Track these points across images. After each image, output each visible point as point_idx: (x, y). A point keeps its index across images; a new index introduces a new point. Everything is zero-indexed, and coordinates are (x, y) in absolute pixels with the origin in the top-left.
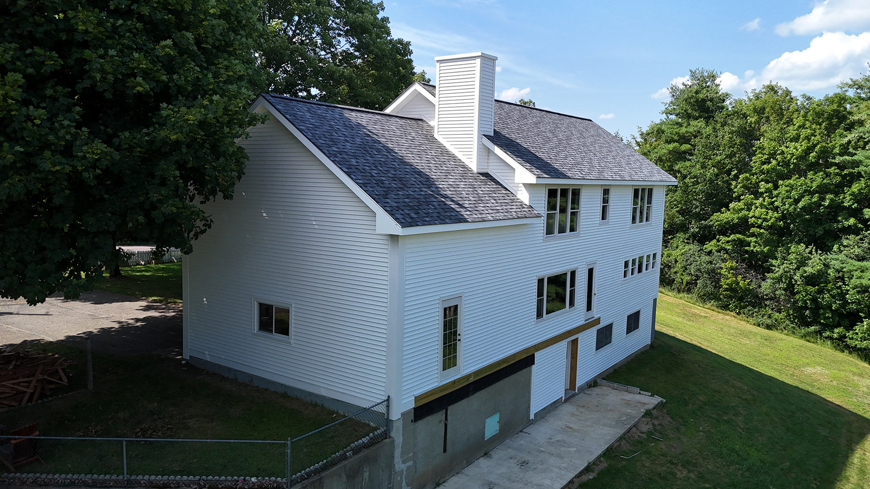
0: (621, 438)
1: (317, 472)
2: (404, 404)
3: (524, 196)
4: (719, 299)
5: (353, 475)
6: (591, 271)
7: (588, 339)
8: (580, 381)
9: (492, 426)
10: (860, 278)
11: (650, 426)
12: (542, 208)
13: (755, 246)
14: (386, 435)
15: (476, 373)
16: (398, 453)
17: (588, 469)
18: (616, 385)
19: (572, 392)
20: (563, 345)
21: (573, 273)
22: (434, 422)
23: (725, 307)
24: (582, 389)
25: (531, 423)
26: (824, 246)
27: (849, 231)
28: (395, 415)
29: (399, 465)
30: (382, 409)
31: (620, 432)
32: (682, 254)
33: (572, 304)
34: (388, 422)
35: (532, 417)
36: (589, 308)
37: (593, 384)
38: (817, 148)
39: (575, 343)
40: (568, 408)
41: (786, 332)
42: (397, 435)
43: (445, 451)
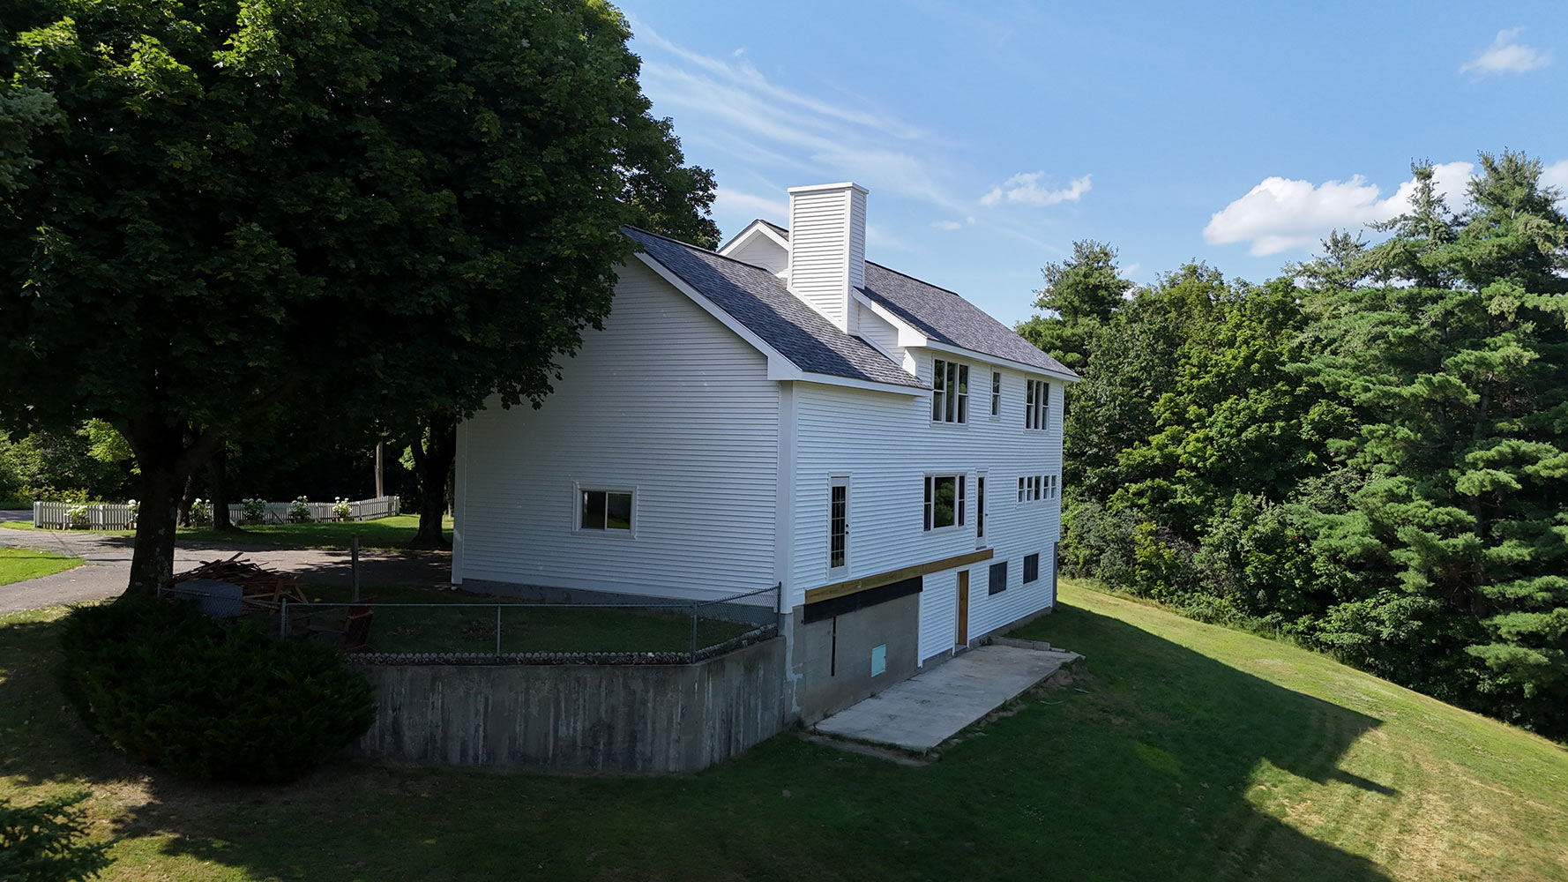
0: (1038, 686)
1: (718, 653)
2: (794, 600)
3: (910, 365)
4: (1133, 583)
5: (750, 669)
6: (981, 481)
7: (980, 575)
8: (973, 633)
9: (878, 661)
10: (1329, 536)
11: (1069, 681)
12: (929, 380)
13: (1183, 495)
14: (776, 633)
15: (865, 581)
16: (789, 657)
17: (1003, 708)
18: (1018, 641)
19: (963, 645)
20: (951, 576)
21: (962, 479)
22: (821, 629)
23: (1144, 593)
24: (974, 645)
25: (919, 671)
26: (1277, 497)
27: (1307, 471)
28: (787, 609)
29: (791, 676)
30: (771, 598)
31: (1036, 679)
32: (1075, 517)
33: (961, 522)
34: (778, 617)
35: (920, 664)
36: (980, 534)
37: (987, 641)
38: (1258, 357)
39: (964, 576)
40: (960, 662)
41: (1230, 625)
42: (789, 630)
43: (833, 674)
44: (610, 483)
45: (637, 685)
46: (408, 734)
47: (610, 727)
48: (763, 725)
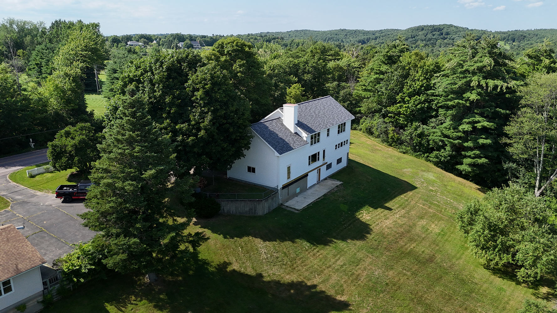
0: (328, 192)
1: (267, 198)
2: (280, 186)
3: (305, 139)
4: (388, 142)
5: (272, 199)
6: (324, 151)
7: (324, 168)
8: (321, 179)
9: (298, 190)
10: (433, 136)
11: (337, 189)
12: (309, 141)
14: (277, 192)
15: (294, 179)
16: (279, 195)
17: (319, 198)
18: (331, 179)
19: (319, 182)
20: (316, 171)
21: (319, 153)
22: (286, 189)
23: (390, 145)
24: (322, 181)
25: (308, 189)
26: (425, 122)
27: (432, 117)
28: (279, 189)
29: (280, 198)
30: (276, 187)
31: (328, 191)
33: (318, 160)
34: (278, 190)
35: (308, 188)
36: (324, 160)
37: (326, 179)
38: (424, 85)
39: (320, 169)
40: (318, 186)
41: (410, 154)
42: (279, 192)
43: (288, 195)
44: (252, 166)
45: (255, 204)
46: (225, 210)
47: (252, 209)
48: (275, 206)
